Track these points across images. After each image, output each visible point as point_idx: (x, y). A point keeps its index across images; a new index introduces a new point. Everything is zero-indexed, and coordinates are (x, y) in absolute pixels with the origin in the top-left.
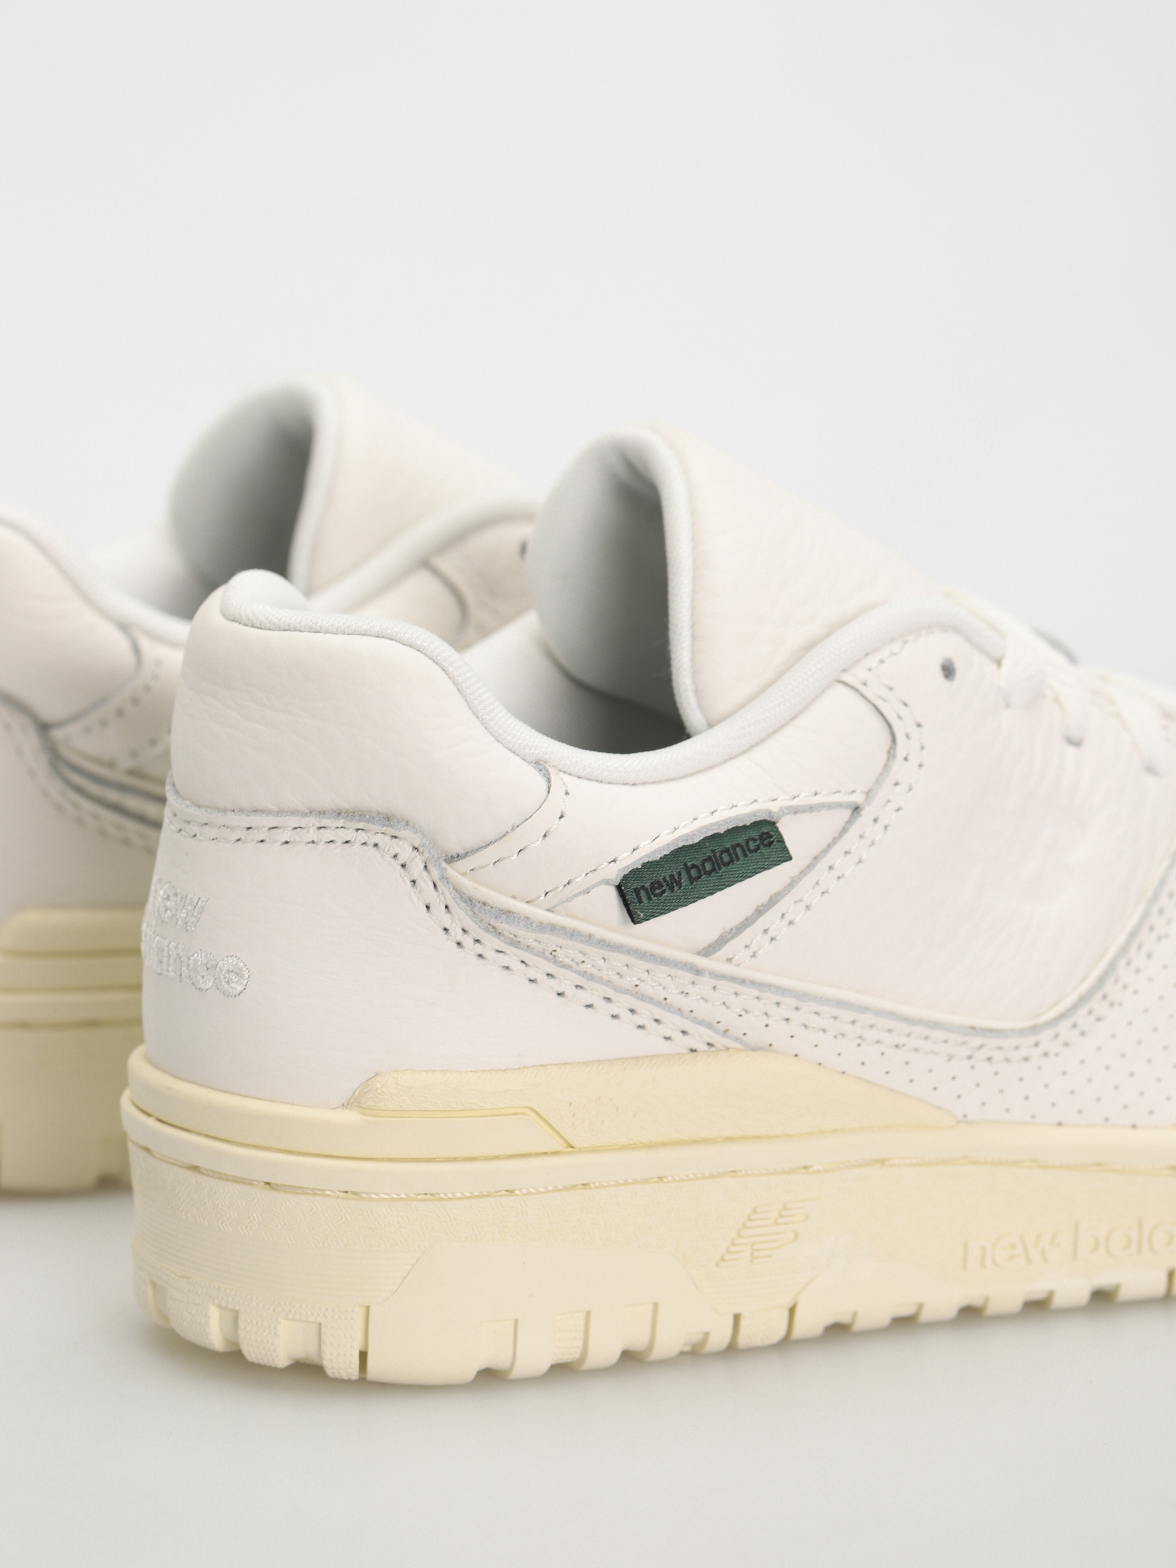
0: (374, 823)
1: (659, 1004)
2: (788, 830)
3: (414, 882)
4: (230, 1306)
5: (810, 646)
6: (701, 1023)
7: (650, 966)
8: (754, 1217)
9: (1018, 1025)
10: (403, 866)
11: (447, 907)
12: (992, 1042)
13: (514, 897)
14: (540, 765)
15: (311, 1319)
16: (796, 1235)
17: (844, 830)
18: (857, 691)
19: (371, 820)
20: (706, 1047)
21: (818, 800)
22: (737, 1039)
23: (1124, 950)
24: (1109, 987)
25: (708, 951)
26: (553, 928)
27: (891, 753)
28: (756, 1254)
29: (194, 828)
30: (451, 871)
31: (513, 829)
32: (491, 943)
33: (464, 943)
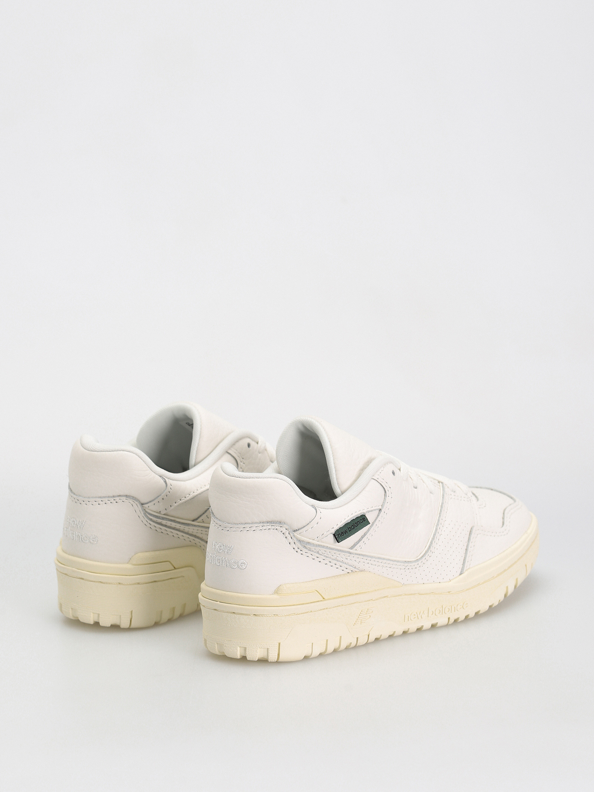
0: (277, 524)
1: (341, 562)
2: (368, 516)
3: (286, 537)
4: (244, 646)
5: (363, 470)
6: (350, 566)
7: (340, 553)
8: (362, 613)
9: (414, 560)
10: (283, 534)
11: (294, 543)
12: (410, 564)
13: (310, 539)
14: (313, 506)
15: (266, 647)
16: (370, 616)
17: (378, 515)
18: (376, 480)
19: (276, 523)
20: (351, 572)
21: (372, 509)
22: (358, 569)
23: (433, 539)
24: (432, 549)
25: (352, 548)
26: (319, 546)
27: (385, 495)
28: (362, 622)
29: (228, 529)
30: (295, 534)
31: (310, 522)
32: (305, 550)
33: (298, 551)
